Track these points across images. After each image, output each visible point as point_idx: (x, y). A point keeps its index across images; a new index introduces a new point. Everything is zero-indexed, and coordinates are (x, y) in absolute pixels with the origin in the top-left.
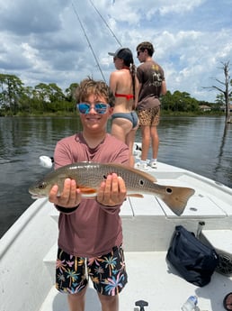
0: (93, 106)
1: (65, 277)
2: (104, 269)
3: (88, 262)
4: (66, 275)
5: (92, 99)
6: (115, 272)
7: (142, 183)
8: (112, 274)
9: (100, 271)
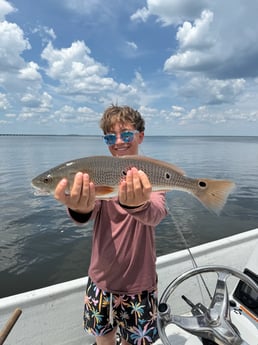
0: (119, 136)
1: (90, 315)
2: (130, 315)
3: (113, 304)
4: (91, 313)
5: (117, 128)
6: (142, 321)
7: (168, 177)
8: (139, 323)
9: (125, 316)
